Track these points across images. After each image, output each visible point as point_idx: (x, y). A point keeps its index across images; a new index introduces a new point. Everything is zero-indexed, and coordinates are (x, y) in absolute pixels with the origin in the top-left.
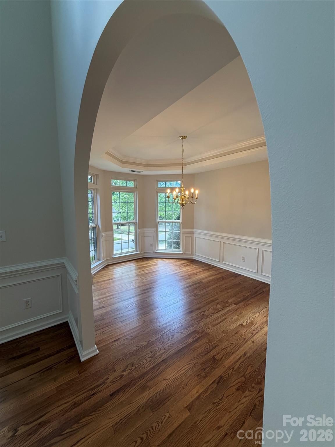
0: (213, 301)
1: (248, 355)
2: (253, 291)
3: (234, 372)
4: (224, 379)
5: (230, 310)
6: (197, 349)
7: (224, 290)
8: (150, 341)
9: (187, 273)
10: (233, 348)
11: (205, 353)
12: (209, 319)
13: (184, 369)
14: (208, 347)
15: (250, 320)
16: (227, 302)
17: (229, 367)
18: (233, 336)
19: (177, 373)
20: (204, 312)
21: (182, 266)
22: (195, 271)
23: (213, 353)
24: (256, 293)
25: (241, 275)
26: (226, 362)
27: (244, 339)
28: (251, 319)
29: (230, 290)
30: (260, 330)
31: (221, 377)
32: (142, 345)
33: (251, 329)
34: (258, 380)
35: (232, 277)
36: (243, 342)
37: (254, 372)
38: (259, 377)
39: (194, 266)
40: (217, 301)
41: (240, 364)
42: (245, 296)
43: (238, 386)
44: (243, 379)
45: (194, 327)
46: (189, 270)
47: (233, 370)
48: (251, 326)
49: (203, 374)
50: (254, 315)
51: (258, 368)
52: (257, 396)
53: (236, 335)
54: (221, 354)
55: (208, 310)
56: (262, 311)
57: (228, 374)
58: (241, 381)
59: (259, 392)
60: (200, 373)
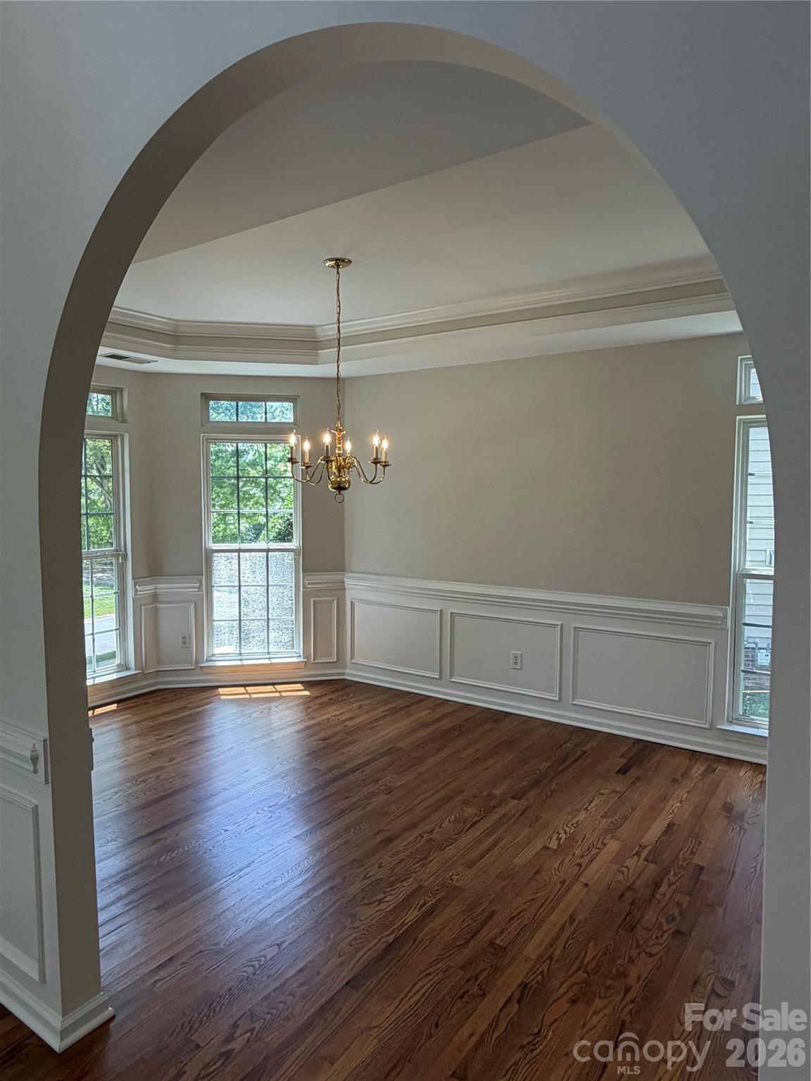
0: (448, 799)
1: (580, 917)
2: (557, 755)
3: (556, 966)
4: (533, 988)
5: (505, 815)
6: (439, 934)
7: (472, 763)
8: (284, 941)
9: (340, 727)
10: (538, 910)
11: (465, 938)
12: (450, 851)
13: (418, 991)
14: (469, 922)
15: (566, 832)
16: (489, 795)
17: (539, 957)
18: (529, 880)
19: (399, 1004)
20: (431, 832)
21: (316, 707)
22: (365, 717)
23: (487, 933)
24: (565, 760)
25: (511, 714)
26: (530, 947)
27: (560, 883)
28: (568, 830)
29: (490, 762)
30: (597, 854)
31: (524, 986)
32: (263, 959)
33: (574, 854)
34: (617, 969)
35: (485, 722)
36: (560, 889)
37: (605, 954)
38: (619, 962)
39: (356, 702)
40: (460, 798)
41: (564, 943)
42: (538, 772)
43: (572, 994)
44: (582, 975)
45: (411, 880)
46: (343, 718)
47: (551, 961)
48: (572, 846)
49: (475, 989)
50: (573, 818)
51: (612, 942)
52: (624, 1003)
53: (538, 877)
54: (509, 930)
55: (440, 828)
56: (592, 805)
57: (542, 973)
58: (577, 981)
59: (625, 995)
60: (465, 990)
